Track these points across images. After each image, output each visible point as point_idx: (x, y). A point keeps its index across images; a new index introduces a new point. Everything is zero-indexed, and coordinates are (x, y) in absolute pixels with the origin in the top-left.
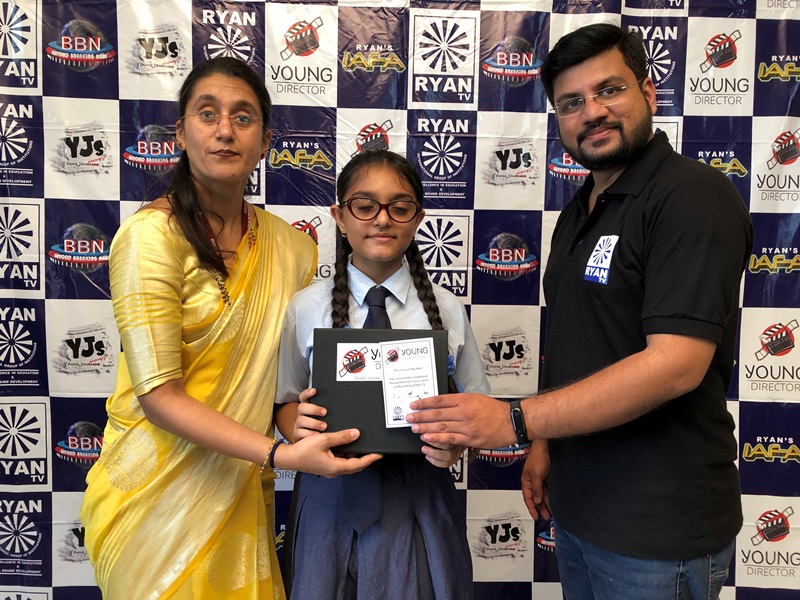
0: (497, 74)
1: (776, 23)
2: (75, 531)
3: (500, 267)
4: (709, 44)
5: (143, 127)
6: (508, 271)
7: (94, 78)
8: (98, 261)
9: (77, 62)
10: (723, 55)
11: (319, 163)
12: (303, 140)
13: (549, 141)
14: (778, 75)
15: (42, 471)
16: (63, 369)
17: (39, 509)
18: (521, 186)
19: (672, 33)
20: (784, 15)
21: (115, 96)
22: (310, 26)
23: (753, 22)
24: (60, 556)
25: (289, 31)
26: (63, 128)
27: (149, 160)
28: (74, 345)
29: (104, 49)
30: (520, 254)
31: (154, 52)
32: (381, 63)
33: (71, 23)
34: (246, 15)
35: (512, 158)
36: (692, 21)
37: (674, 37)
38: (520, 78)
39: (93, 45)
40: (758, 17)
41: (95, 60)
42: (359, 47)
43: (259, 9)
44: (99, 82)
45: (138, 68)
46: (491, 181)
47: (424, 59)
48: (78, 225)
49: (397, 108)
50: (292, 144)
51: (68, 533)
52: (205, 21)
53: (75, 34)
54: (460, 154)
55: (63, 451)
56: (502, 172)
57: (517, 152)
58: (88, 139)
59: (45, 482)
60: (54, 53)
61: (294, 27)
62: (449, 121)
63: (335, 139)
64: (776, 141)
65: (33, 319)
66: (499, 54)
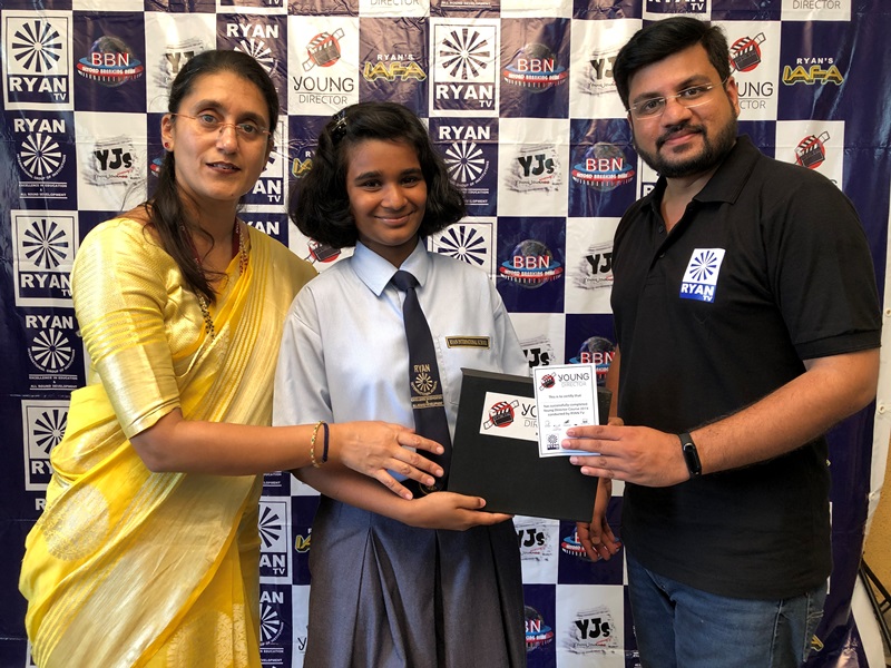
0: (518, 80)
1: (801, 24)
3: (524, 274)
4: (732, 48)
6: (532, 278)
7: (123, 92)
9: (106, 78)
10: (747, 58)
13: (572, 147)
14: (803, 78)
20: (810, 16)
21: (143, 109)
22: (332, 37)
23: (778, 24)
25: (311, 43)
26: (94, 142)
29: (133, 64)
30: (545, 261)
31: (180, 65)
32: (401, 72)
33: (100, 39)
34: (269, 27)
35: (535, 164)
38: (542, 84)
39: (122, 61)
40: (782, 19)
41: (124, 75)
42: (379, 57)
43: (281, 21)
44: (127, 96)
45: (164, 82)
47: (445, 67)
52: (229, 35)
53: (104, 50)
54: (482, 161)
56: (524, 179)
57: (541, 158)
58: (117, 152)
60: (84, 69)
61: (315, 38)
62: (470, 129)
64: (800, 146)
65: (71, 327)
66: (519, 61)
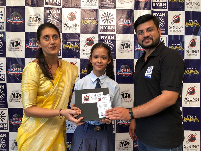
0: (121, 25)
2: (15, 142)
3: (123, 74)
4: (173, 18)
5: (31, 39)
6: (125, 75)
7: (19, 27)
8: (19, 73)
9: (14, 23)
10: (177, 20)
11: (76, 47)
12: (72, 42)
13: (135, 42)
14: (190, 25)
15: (6, 127)
16: (11, 101)
17: (6, 136)
18: (128, 53)
19: (164, 15)
20: (191, 10)
21: (24, 31)
22: (74, 13)
23: (184, 12)
24: (11, 149)
25: (68, 15)
27: (32, 47)
28: (14, 95)
29: (21, 20)
30: (128, 70)
31: (34, 20)
32: (91, 22)
33: (13, 13)
34: (57, 11)
35: (126, 46)
36: (169, 12)
37: (165, 16)
38: (127, 26)
39: (18, 19)
40: (185, 11)
41: (19, 22)
42: (86, 18)
43: (60, 9)
44: (20, 28)
45: (30, 24)
46: (120, 51)
47: (102, 21)
48: (14, 64)
49: (96, 33)
50: (69, 43)
51: (13, 143)
52: (47, 12)
53: (14, 16)
54: (112, 45)
55: (11, 122)
56: (123, 49)
57: (127, 44)
58: (17, 42)
59: (7, 130)
60: (9, 21)
62: (109, 37)
63: (80, 41)
64: (190, 42)
65: (4, 88)
66: (121, 20)
